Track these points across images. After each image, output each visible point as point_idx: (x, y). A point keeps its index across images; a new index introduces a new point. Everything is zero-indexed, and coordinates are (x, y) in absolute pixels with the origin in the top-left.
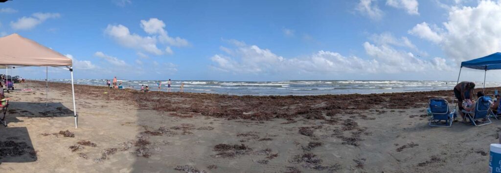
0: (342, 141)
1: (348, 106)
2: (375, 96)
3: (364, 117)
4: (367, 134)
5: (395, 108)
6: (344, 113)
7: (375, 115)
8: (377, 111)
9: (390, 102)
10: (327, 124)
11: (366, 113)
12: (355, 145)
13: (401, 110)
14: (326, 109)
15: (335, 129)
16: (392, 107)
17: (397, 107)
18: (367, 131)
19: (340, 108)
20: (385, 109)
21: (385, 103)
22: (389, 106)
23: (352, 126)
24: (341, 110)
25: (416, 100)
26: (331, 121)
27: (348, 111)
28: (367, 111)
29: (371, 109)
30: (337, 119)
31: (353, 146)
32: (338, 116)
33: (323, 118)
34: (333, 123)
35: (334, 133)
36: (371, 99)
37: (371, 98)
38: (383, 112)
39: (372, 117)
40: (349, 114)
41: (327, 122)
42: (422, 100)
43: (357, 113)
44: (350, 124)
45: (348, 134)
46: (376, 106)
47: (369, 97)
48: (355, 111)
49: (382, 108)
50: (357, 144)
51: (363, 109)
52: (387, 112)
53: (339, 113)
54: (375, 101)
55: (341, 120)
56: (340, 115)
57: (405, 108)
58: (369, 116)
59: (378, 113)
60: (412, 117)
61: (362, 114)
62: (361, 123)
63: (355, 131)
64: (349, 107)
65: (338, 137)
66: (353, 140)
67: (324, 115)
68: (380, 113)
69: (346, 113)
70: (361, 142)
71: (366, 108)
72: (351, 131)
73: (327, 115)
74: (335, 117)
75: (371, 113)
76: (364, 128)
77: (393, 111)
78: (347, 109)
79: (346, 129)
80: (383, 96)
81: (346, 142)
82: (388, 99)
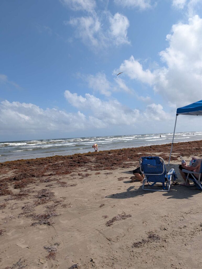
0: (32, 222)
1: (45, 172)
2: (79, 156)
3: (63, 184)
4: (64, 206)
5: (101, 170)
6: (39, 181)
7: (77, 181)
8: (79, 175)
9: (96, 162)
10: (13, 201)
11: (66, 178)
12: (49, 224)
13: (108, 171)
14: (15, 179)
15: (23, 206)
16: (98, 168)
17: (103, 168)
18: (65, 202)
19: (33, 176)
20: (89, 172)
21: (90, 164)
22: (94, 167)
23: (47, 198)
24: (34, 178)
25: (124, 159)
26: (20, 195)
27: (44, 178)
28: (68, 176)
29: (72, 173)
30: (29, 191)
31: (45, 226)
32: (31, 186)
33: (9, 193)
34: (23, 197)
35: (22, 211)
36: (74, 161)
37: (74, 159)
38: (87, 175)
39: (73, 183)
40: (45, 182)
41: (14, 197)
42: (132, 158)
43: (55, 180)
44: (44, 196)
45: (40, 210)
46: (80, 169)
47: (72, 158)
48: (53, 177)
49: (86, 171)
50: (51, 223)
51: (63, 173)
52: (91, 175)
53: (31, 182)
54: (79, 163)
55: (33, 192)
56: (34, 184)
57: (112, 169)
58: (70, 182)
59: (81, 177)
60: (120, 179)
61: (61, 181)
62: (58, 192)
63: (50, 204)
64: (45, 174)
65: (27, 217)
66: (46, 217)
67: (11, 188)
68: (83, 177)
69: (42, 181)
70: (56, 218)
71: (67, 173)
72: (45, 205)
73: (15, 188)
74: (26, 189)
75: (72, 178)
76: (61, 199)
77: (99, 173)
78: (43, 176)
79: (39, 204)
80: (88, 155)
81: (37, 221)
82: (93, 159)
